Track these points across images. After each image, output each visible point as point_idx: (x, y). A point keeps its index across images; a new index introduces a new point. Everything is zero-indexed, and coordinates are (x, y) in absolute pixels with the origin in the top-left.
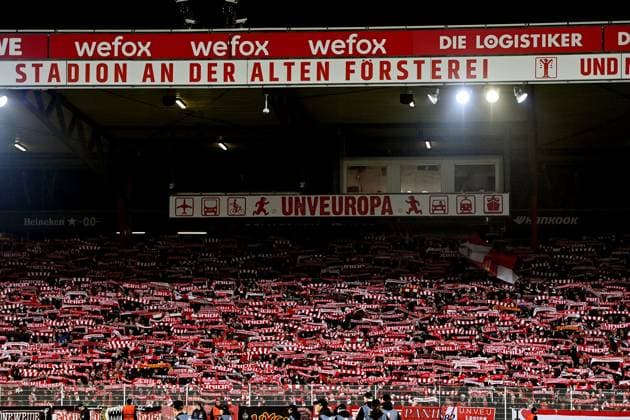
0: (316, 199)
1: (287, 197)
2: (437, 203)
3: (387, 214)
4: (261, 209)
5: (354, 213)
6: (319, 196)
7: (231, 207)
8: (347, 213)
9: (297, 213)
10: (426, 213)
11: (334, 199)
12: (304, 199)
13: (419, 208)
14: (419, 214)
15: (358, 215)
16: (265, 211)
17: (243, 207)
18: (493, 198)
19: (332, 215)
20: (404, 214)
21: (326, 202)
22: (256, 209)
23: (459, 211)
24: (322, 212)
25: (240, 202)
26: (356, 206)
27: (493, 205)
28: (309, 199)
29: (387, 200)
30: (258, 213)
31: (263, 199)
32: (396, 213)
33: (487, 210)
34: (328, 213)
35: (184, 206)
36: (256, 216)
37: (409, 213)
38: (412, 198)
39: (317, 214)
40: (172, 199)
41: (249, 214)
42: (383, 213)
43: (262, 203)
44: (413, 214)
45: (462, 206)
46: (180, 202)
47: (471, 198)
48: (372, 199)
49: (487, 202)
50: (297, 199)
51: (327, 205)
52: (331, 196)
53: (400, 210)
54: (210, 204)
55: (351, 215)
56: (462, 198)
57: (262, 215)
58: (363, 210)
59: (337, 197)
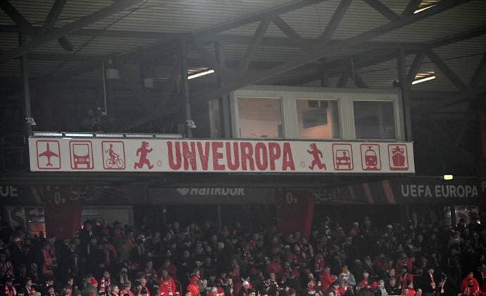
0: (207, 144)
1: (173, 142)
2: (341, 155)
3: (289, 170)
4: (144, 160)
5: (252, 168)
6: (211, 142)
7: (107, 156)
8: (244, 168)
9: (186, 167)
10: (330, 169)
11: (228, 145)
12: (193, 144)
13: (322, 161)
14: (323, 171)
15: (257, 170)
16: (147, 162)
17: (121, 157)
18: (398, 149)
19: (227, 170)
20: (307, 170)
21: (219, 150)
22: (138, 159)
23: (365, 167)
24: (216, 165)
25: (117, 148)
26: (254, 157)
27: (398, 159)
28: (199, 144)
29: (287, 148)
30: (140, 165)
31: (145, 144)
32: (299, 169)
33: (393, 166)
34: (223, 167)
35: (48, 154)
36: (138, 170)
37: (312, 168)
38: (314, 146)
39: (211, 169)
40: (32, 141)
41: (130, 168)
42: (284, 168)
43: (144, 151)
44: (317, 169)
45: (367, 158)
46: (43, 148)
47: (375, 148)
48: (271, 146)
49: (392, 155)
50: (185, 145)
51: (221, 156)
52: (224, 142)
53: (302, 164)
54: (81, 151)
55: (249, 170)
56: (365, 148)
57: (145, 168)
58: (262, 163)
59: (232, 142)
